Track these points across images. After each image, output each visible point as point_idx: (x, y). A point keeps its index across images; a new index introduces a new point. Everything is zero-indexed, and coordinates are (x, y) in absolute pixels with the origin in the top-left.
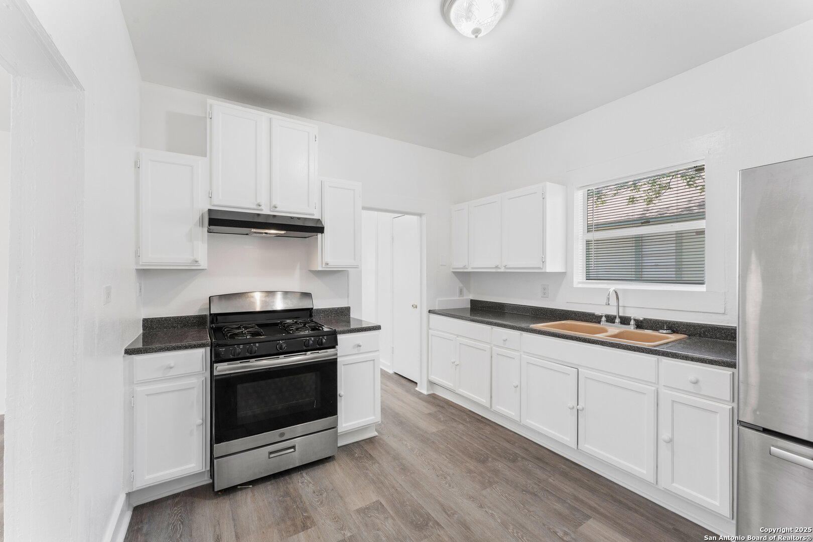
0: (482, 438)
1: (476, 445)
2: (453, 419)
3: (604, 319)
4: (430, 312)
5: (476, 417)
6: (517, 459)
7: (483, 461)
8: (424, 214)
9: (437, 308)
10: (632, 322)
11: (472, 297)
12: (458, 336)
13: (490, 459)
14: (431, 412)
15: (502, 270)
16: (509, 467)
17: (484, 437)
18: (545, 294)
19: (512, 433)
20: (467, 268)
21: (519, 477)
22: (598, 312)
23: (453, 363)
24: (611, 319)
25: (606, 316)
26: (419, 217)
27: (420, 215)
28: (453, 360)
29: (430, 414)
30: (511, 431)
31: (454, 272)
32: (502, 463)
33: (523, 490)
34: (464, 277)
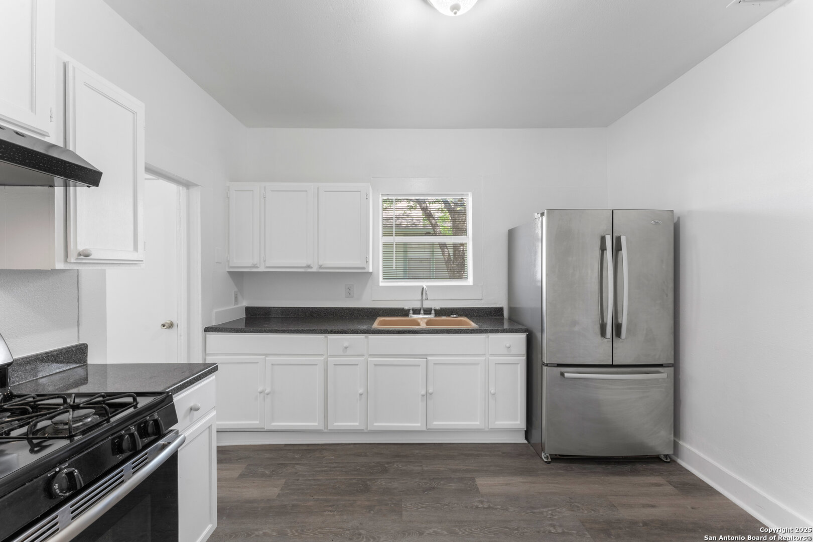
0: (335, 467)
1: (340, 478)
2: (278, 464)
3: (411, 312)
4: (207, 330)
5: (301, 448)
6: (386, 468)
7: (366, 489)
8: (197, 185)
9: (214, 323)
10: (433, 312)
11: (245, 303)
12: (266, 355)
13: (368, 483)
14: (240, 471)
15: (314, 270)
16: (390, 479)
17: (335, 465)
18: (349, 293)
19: (352, 446)
20: (258, 267)
21: (407, 483)
22: (406, 306)
23: (260, 393)
24: (416, 311)
25: (413, 310)
26: (185, 188)
27: (187, 185)
28: (260, 389)
29: (242, 476)
30: (349, 444)
31: (229, 272)
32: (381, 479)
33: (424, 491)
34: (239, 277)
